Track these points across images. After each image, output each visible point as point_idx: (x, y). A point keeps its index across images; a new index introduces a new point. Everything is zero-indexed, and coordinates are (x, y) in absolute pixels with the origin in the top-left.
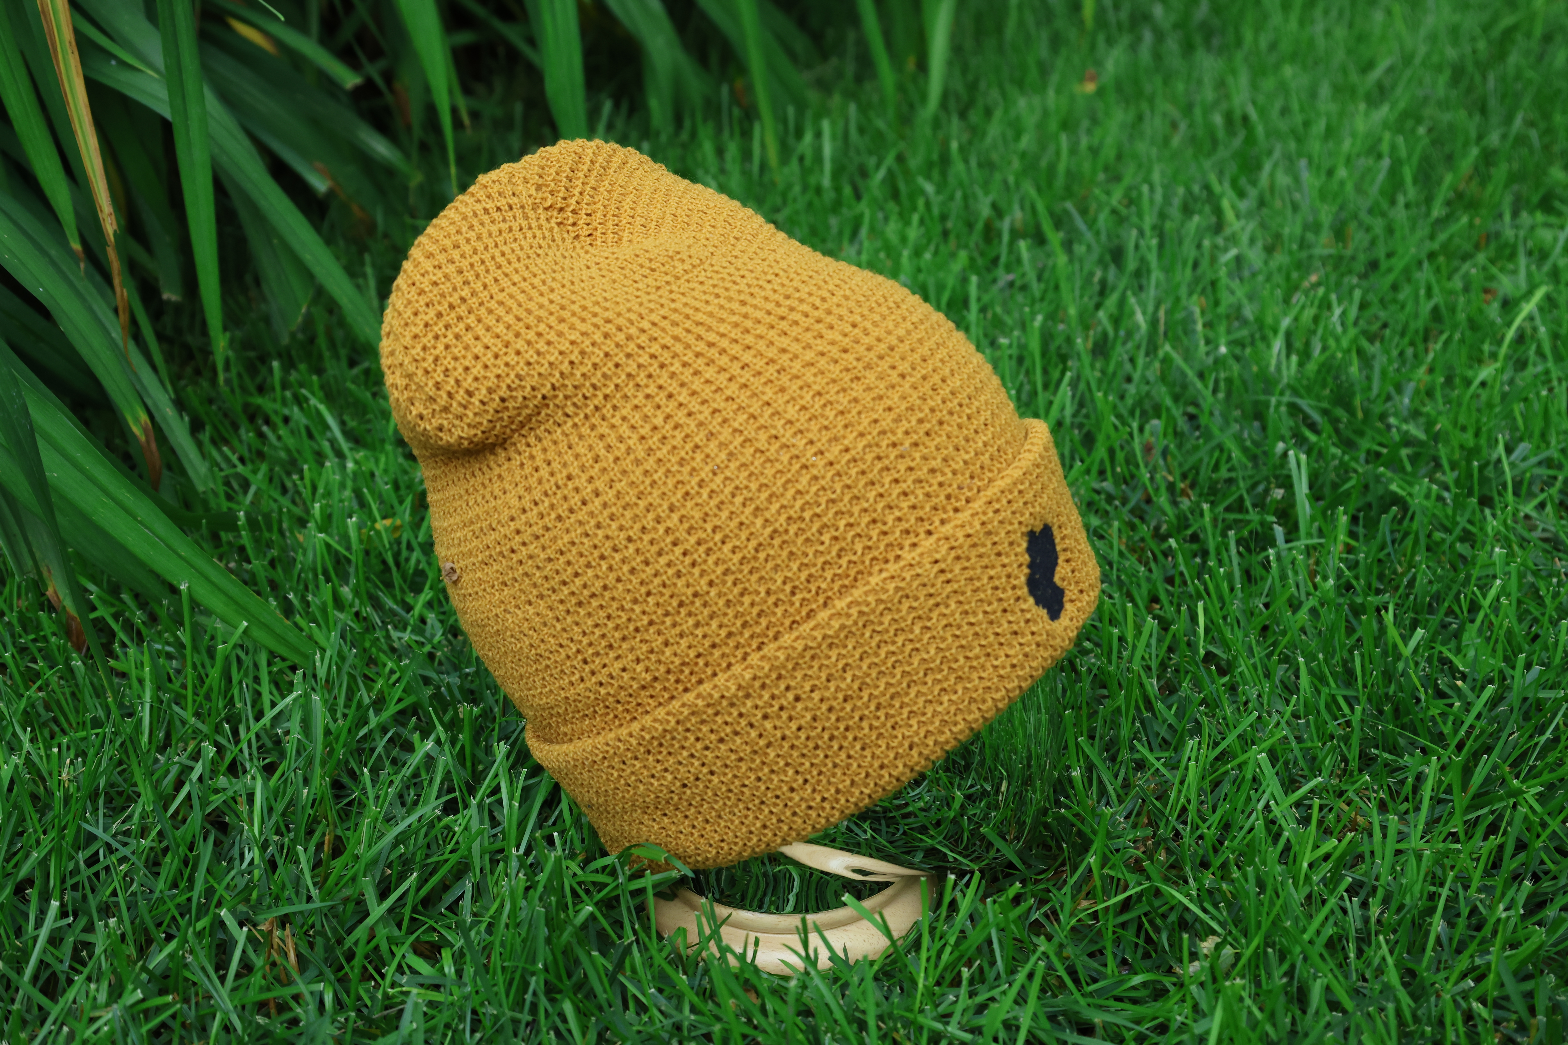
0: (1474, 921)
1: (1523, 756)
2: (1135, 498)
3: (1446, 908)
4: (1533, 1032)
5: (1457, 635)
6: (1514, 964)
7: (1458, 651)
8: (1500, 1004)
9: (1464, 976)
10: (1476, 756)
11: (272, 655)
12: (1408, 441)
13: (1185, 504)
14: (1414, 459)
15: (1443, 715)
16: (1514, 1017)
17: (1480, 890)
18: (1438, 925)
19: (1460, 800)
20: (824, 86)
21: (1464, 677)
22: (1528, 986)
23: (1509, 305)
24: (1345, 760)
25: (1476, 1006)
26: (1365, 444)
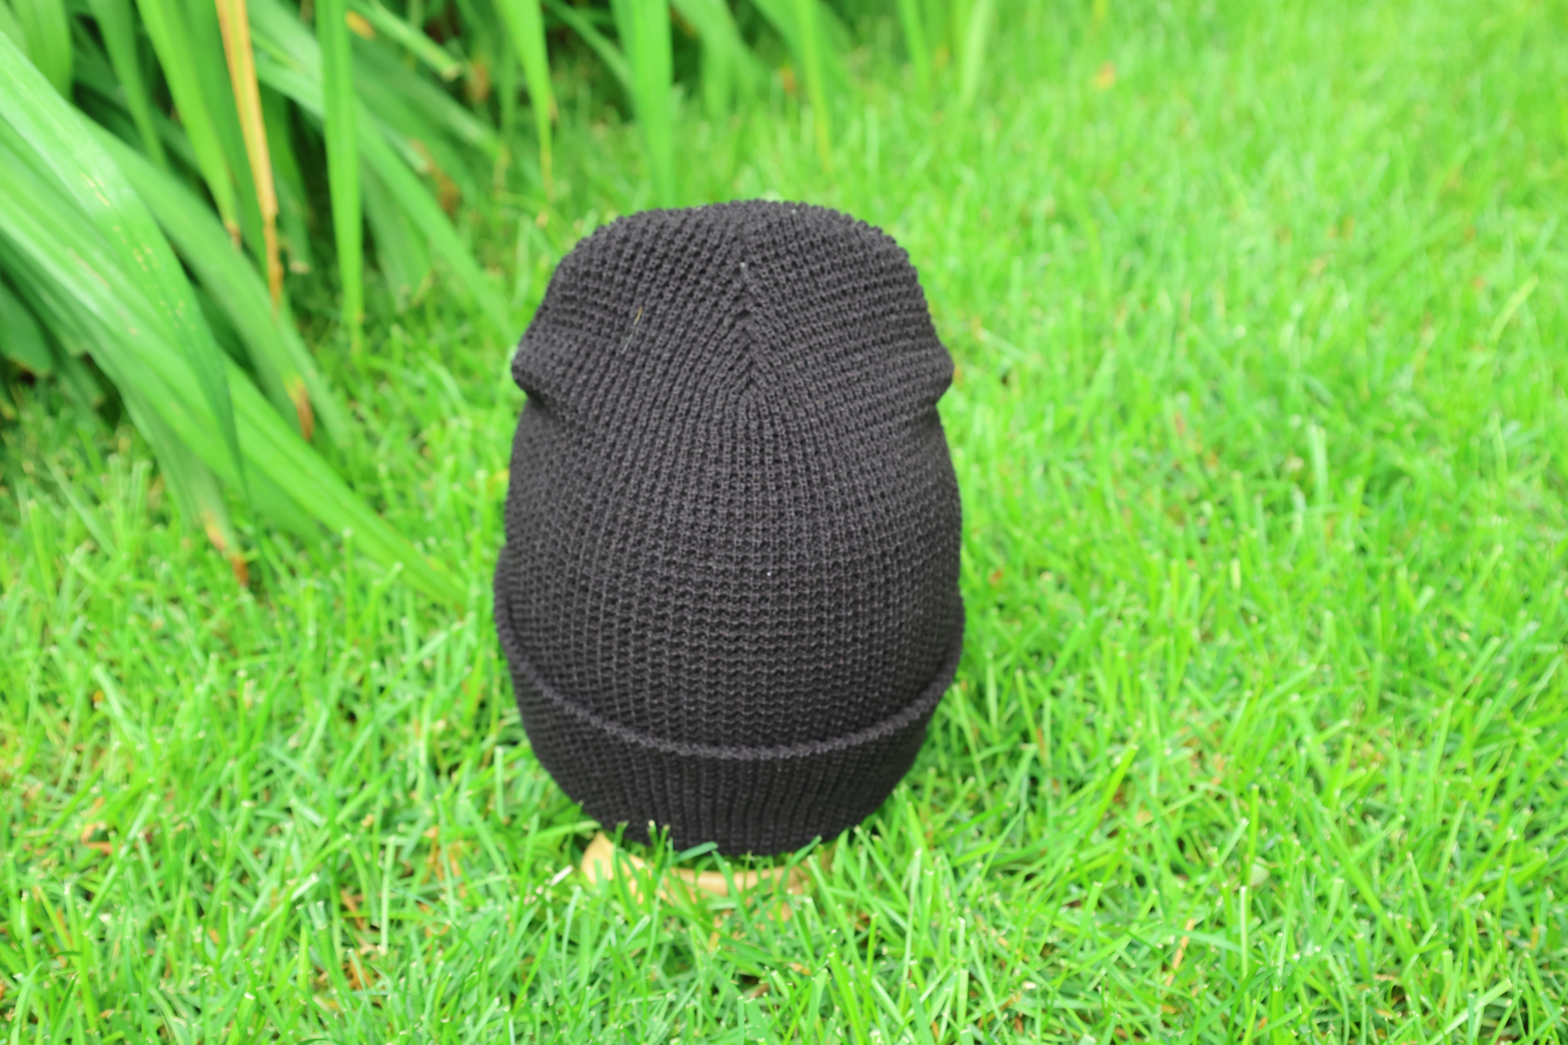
0: (1481, 844)
1: (1521, 703)
2: (1167, 466)
3: (1460, 831)
4: (1534, 939)
5: (1460, 594)
6: (1518, 880)
7: (1462, 607)
8: (1507, 914)
9: (1473, 891)
10: (1480, 701)
11: (417, 594)
12: (1410, 418)
13: (1213, 472)
14: (1416, 435)
15: (1451, 665)
16: (1517, 926)
17: (1487, 817)
18: (1451, 847)
19: (1468, 738)
20: (865, 75)
21: (1468, 631)
22: (1529, 899)
23: (1496, 296)
24: (1364, 703)
25: (1487, 916)
26: (1372, 421)
